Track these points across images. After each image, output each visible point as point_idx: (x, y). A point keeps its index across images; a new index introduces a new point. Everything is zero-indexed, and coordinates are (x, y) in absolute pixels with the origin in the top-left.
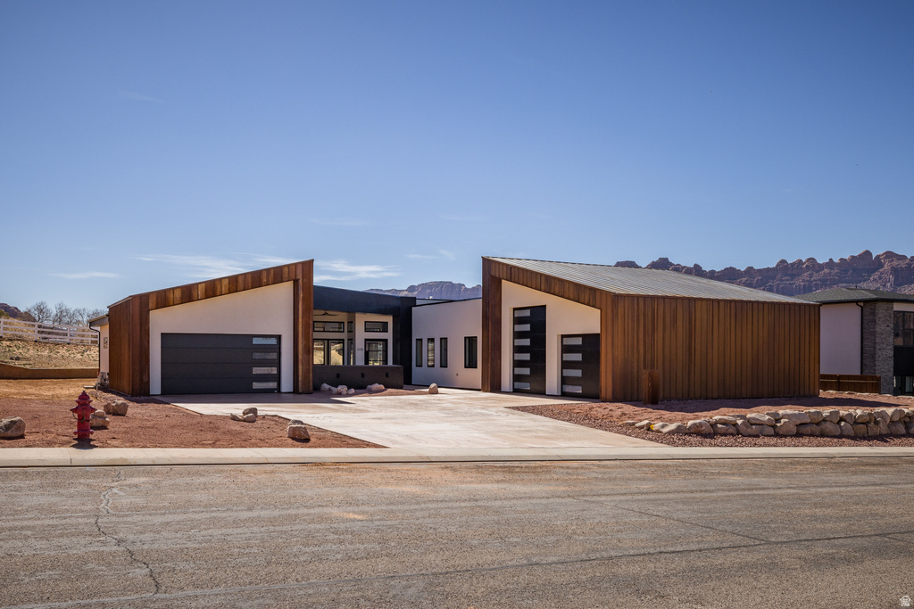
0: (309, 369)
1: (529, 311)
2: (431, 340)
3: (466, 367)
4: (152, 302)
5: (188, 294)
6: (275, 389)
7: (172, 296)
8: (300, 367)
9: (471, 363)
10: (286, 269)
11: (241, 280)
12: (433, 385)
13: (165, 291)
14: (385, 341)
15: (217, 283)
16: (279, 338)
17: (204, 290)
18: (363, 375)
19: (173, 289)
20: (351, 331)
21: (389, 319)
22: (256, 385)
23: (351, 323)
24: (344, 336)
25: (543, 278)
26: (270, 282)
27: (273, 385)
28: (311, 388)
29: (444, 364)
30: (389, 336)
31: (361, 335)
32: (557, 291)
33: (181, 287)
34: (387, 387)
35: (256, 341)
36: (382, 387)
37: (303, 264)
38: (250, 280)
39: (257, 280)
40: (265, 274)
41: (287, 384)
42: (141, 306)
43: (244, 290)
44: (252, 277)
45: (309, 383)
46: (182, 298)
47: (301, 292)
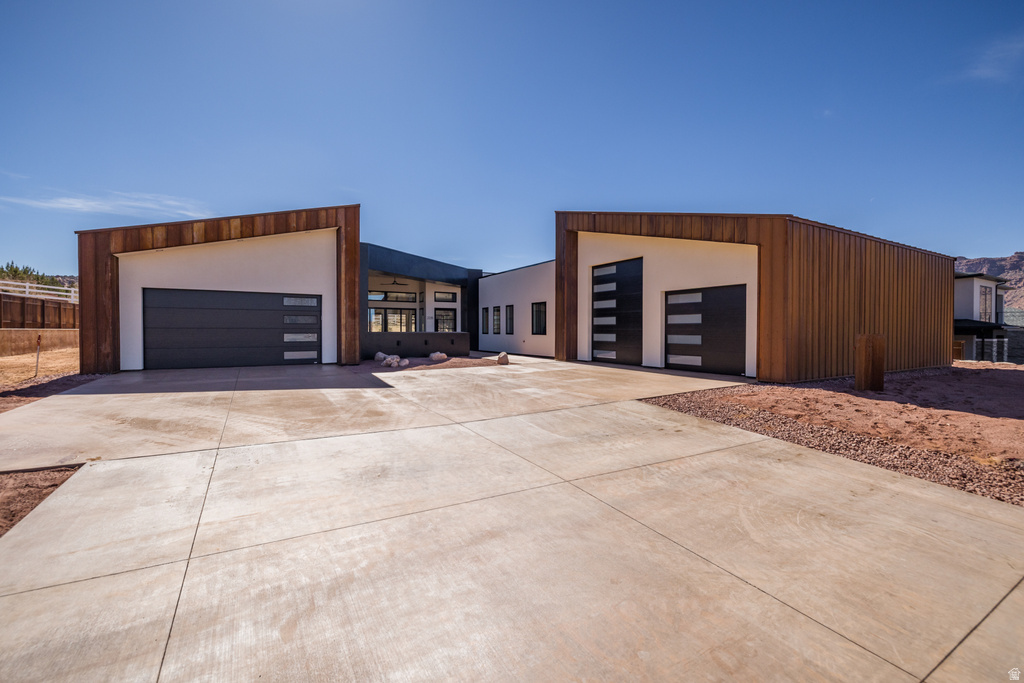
0: (355, 335)
1: (615, 267)
2: (497, 309)
3: (533, 334)
4: (115, 244)
5: (176, 235)
6: (314, 360)
7: (149, 236)
8: (343, 333)
9: (539, 329)
10: (323, 213)
11: (259, 223)
12: (503, 354)
13: (138, 229)
14: (454, 310)
15: (224, 222)
16: (319, 298)
17: (202, 231)
18: (426, 343)
19: (153, 227)
20: (423, 301)
21: (458, 290)
22: (288, 355)
23: (422, 293)
24: (416, 306)
25: (645, 219)
26: (302, 228)
27: (313, 354)
28: (358, 358)
29: (510, 331)
30: (457, 305)
31: (431, 306)
32: (669, 231)
33: (167, 226)
34: (451, 355)
35: (287, 302)
36: (444, 356)
37: (347, 208)
38: (272, 222)
39: (282, 223)
40: (294, 217)
41: (329, 354)
42: (96, 248)
43: (264, 234)
44: (275, 219)
45: (355, 352)
46: (167, 240)
47: (343, 242)
